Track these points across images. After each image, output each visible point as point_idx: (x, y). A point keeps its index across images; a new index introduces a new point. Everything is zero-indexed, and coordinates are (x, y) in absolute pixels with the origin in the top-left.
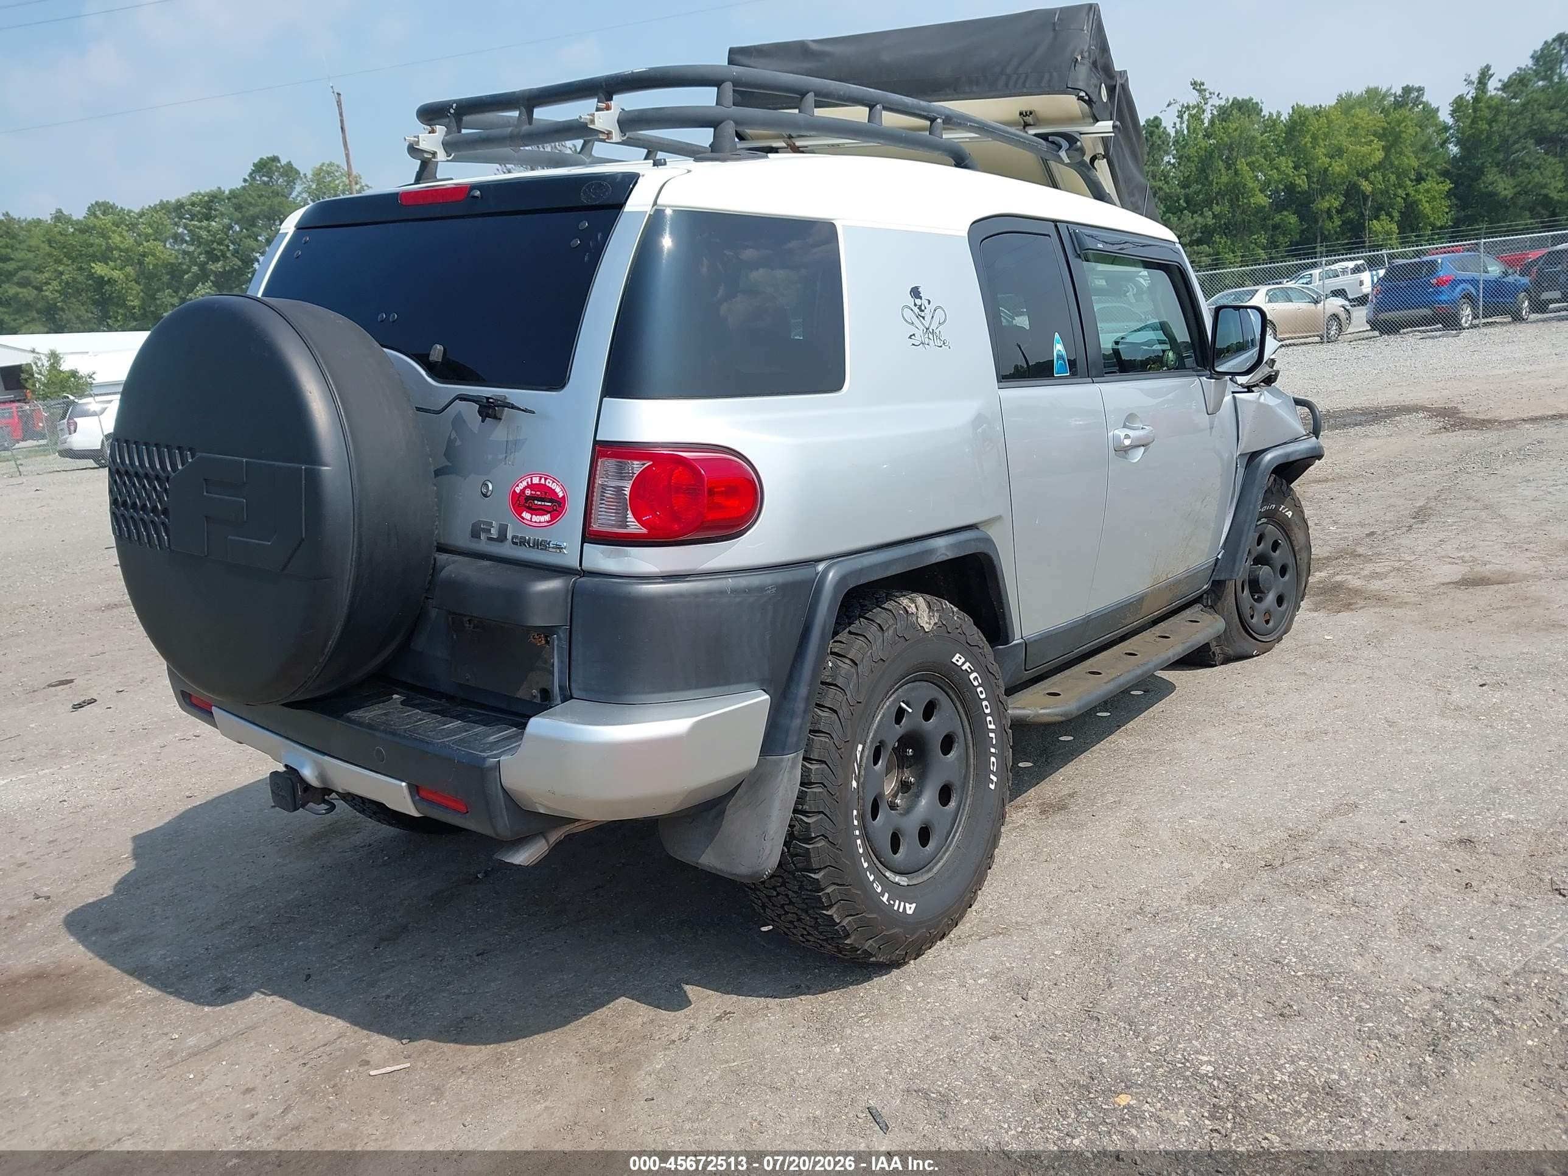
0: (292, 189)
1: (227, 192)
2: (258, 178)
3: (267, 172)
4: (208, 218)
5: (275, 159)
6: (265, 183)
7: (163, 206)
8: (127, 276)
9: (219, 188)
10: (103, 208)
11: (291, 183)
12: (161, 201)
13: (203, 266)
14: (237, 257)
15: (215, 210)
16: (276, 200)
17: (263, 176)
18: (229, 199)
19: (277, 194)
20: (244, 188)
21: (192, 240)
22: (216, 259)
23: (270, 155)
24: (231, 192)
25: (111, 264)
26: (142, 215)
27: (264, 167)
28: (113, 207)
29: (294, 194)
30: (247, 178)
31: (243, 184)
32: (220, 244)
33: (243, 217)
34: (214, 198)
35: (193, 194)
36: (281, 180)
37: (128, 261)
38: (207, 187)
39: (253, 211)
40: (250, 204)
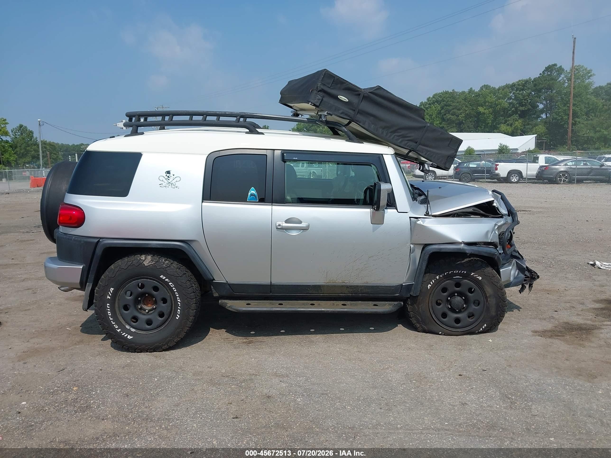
0: (560, 76)
1: (533, 79)
2: (546, 73)
3: (550, 71)
4: (523, 90)
5: (555, 65)
6: (548, 75)
7: (507, 86)
8: (489, 112)
9: (530, 78)
10: (486, 87)
11: (559, 75)
12: (507, 84)
13: (516, 109)
14: (530, 105)
15: (526, 87)
16: (551, 82)
17: (549, 72)
18: (533, 82)
19: (552, 79)
20: (539, 77)
21: (515, 98)
22: (522, 106)
23: (553, 63)
24: (535, 79)
25: (485, 107)
26: (499, 89)
27: (550, 69)
28: (490, 86)
29: (560, 79)
30: (542, 73)
31: (539, 76)
32: (525, 100)
33: (536, 89)
34: (527, 82)
35: (519, 81)
36: (556, 73)
37: (491, 107)
38: (526, 78)
39: (541, 86)
40: (540, 84)
